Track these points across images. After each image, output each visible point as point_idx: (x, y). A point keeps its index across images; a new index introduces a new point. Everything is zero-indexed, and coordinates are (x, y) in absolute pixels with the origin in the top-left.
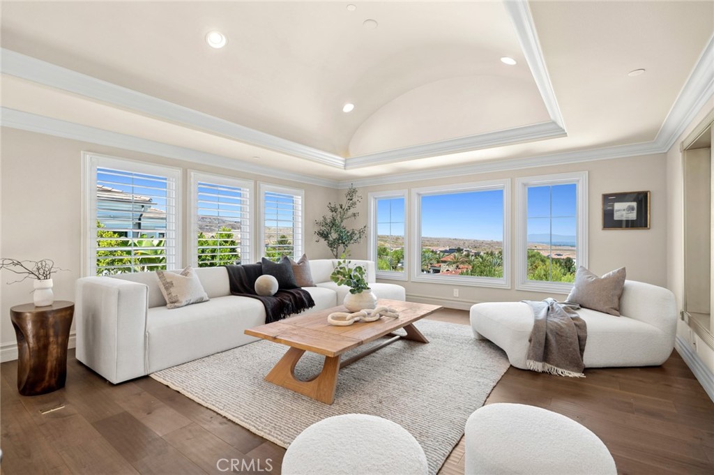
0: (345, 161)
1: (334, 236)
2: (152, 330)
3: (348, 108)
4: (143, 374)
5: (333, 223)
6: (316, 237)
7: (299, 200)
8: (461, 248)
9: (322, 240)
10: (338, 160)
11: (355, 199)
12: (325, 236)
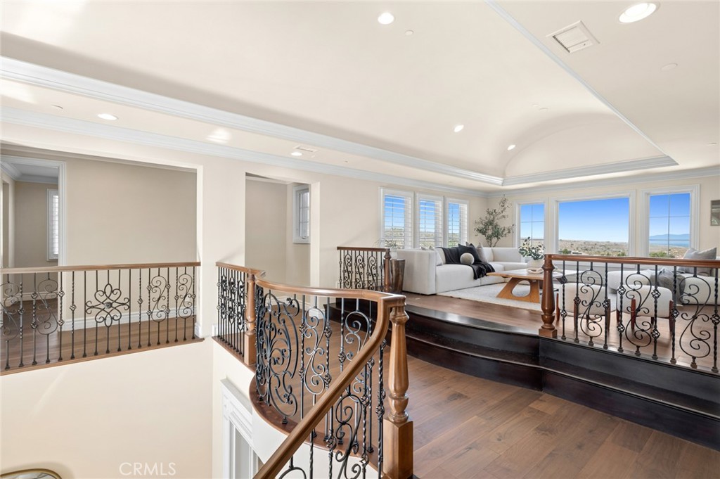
0: (503, 181)
1: (490, 232)
2: (437, 274)
3: (511, 147)
4: (434, 293)
5: (491, 223)
6: (476, 233)
7: (465, 207)
8: (569, 250)
9: (480, 235)
10: (499, 180)
11: (506, 206)
12: (482, 232)
